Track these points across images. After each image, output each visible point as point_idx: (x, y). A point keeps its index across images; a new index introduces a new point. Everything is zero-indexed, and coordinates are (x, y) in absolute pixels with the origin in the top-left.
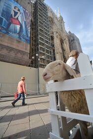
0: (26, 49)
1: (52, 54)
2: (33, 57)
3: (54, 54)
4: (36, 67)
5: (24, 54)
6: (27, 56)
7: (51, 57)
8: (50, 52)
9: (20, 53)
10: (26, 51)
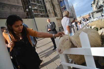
0: (18, 3)
1: (43, 3)
2: (27, 10)
3: (44, 3)
4: (32, 17)
5: (18, 9)
6: (21, 9)
7: (42, 6)
8: (41, 2)
9: (14, 8)
10: (19, 5)
